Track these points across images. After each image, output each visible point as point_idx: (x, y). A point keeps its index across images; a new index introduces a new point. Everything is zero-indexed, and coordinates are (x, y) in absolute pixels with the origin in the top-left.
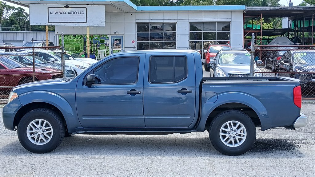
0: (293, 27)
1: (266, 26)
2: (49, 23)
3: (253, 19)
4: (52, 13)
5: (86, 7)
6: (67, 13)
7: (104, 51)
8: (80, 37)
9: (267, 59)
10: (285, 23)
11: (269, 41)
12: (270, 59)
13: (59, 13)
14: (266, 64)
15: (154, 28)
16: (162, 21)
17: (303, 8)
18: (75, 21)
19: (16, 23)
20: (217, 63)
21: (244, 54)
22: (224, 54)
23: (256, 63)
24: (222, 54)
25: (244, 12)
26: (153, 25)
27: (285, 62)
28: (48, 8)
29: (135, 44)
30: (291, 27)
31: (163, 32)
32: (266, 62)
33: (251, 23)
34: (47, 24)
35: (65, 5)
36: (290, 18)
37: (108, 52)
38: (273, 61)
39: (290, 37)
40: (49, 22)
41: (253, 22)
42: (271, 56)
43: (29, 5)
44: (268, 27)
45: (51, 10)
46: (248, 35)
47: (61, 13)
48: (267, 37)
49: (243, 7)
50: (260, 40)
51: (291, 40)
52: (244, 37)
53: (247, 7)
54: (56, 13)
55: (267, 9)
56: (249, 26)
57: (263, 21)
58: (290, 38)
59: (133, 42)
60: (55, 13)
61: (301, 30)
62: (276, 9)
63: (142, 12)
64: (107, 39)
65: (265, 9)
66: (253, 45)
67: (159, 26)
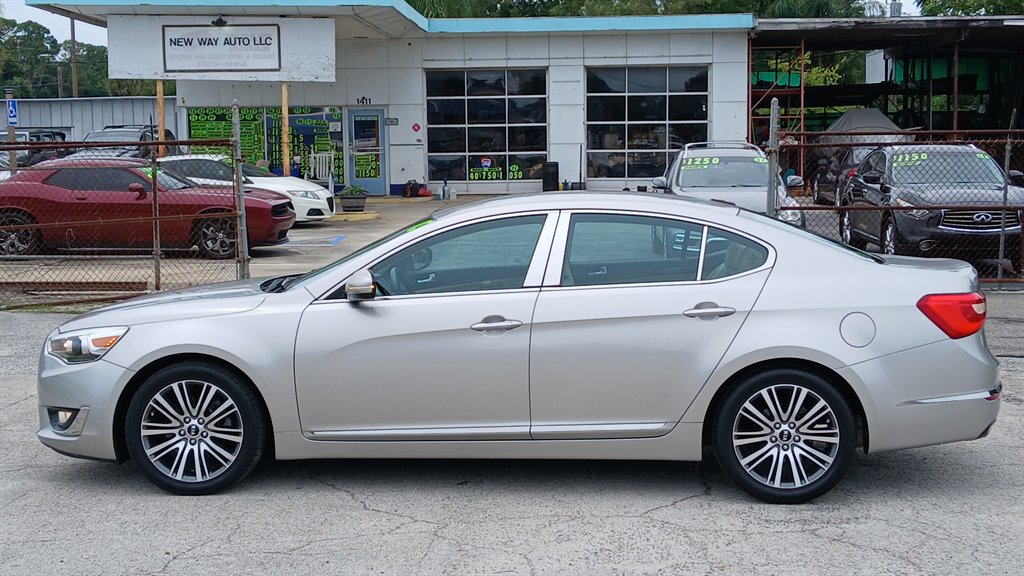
0: (899, 79)
1: (819, 76)
2: (166, 71)
3: (778, 55)
4: (176, 42)
5: (277, 25)
6: (221, 41)
7: (327, 155)
8: (254, 116)
9: (819, 175)
10: (876, 68)
11: (828, 122)
12: (830, 176)
13: (195, 43)
14: (819, 191)
15: (478, 86)
16: (502, 64)
17: (927, 21)
18: (246, 64)
19: (20, 74)
20: (674, 186)
21: (751, 159)
22: (693, 159)
23: (785, 183)
24: (687, 160)
25: (749, 34)
26: (474, 77)
27: (867, 180)
28: (164, 27)
29: (423, 135)
30: (893, 78)
31: (506, 97)
32: (818, 186)
33: (774, 67)
34: (160, 75)
35: (215, 19)
36: (889, 53)
37: (339, 159)
38: (837, 181)
39: (892, 108)
40: (168, 68)
41: (777, 64)
42: (832, 166)
43: (104, 19)
44: (825, 81)
45: (171, 34)
46: (761, 106)
47: (202, 42)
48: (820, 110)
49: (745, 21)
50: (800, 119)
51: (895, 121)
52: (751, 110)
53: (760, 20)
54: (189, 42)
55: (819, 26)
56: (766, 77)
57: (810, 62)
58: (891, 114)
59: (416, 128)
60: (183, 43)
61: (922, 90)
62: (847, 25)
63: (444, 37)
64: (335, 121)
65: (813, 26)
66: (775, 130)
67: (491, 79)
